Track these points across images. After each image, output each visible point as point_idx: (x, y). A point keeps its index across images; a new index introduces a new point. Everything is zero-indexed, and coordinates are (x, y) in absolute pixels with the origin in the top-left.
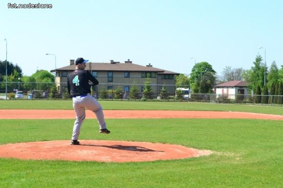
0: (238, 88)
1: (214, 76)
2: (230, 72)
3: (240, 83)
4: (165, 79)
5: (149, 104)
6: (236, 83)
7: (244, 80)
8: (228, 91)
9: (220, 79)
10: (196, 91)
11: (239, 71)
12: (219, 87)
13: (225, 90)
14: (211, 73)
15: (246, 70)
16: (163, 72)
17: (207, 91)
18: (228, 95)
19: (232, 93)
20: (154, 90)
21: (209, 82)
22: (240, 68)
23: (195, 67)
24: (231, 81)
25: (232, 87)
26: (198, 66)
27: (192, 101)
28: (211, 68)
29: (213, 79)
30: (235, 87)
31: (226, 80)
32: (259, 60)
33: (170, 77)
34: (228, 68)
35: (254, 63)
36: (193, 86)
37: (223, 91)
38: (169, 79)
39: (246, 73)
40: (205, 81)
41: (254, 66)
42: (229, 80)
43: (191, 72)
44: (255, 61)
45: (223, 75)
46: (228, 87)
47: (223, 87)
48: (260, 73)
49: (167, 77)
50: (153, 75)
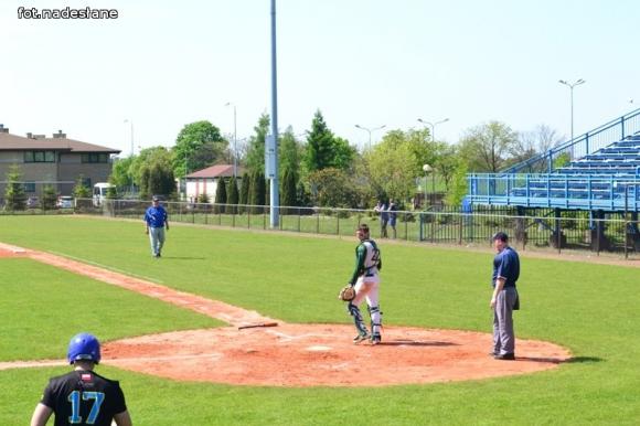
3: (227, 171)
6: (220, 169)
8: (205, 187)
12: (190, 179)
13: (201, 184)
25: (213, 179)
30: (217, 177)
37: (197, 187)
46: (205, 180)
47: (197, 180)
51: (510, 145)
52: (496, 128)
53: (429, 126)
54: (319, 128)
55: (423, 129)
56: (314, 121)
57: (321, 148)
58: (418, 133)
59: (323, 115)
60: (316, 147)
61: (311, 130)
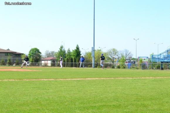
0: (52, 61)
1: (41, 55)
2: (48, 53)
4: (16, 56)
5: (11, 67)
6: (51, 58)
7: (55, 57)
9: (43, 57)
10: (32, 62)
11: (53, 53)
12: (43, 60)
14: (39, 53)
15: (56, 52)
16: (16, 53)
17: (37, 62)
18: (47, 63)
19: (49, 63)
20: (12, 61)
21: (38, 57)
22: (53, 51)
23: (31, 50)
24: (49, 58)
25: (49, 60)
26: (32, 50)
27: (31, 66)
28: (39, 51)
29: (40, 56)
31: (47, 57)
32: (62, 47)
33: (19, 55)
34: (47, 51)
35: (60, 49)
36: (31, 59)
37: (45, 62)
38: (18, 56)
39: (56, 53)
40: (36, 58)
41: (60, 50)
42: (48, 57)
43: (29, 53)
44: (60, 48)
45: (45, 55)
46: (47, 60)
47: (45, 60)
48: (62, 53)
49: (17, 55)
50: (11, 54)
51: (117, 54)
52: (114, 50)
53: (101, 49)
54: (78, 48)
55: (100, 50)
56: (77, 47)
57: (78, 53)
58: (99, 50)
59: (78, 45)
60: (77, 53)
61: (76, 49)
